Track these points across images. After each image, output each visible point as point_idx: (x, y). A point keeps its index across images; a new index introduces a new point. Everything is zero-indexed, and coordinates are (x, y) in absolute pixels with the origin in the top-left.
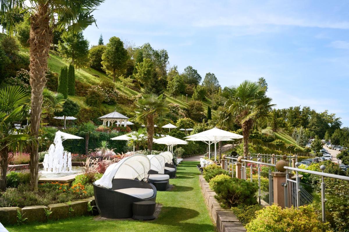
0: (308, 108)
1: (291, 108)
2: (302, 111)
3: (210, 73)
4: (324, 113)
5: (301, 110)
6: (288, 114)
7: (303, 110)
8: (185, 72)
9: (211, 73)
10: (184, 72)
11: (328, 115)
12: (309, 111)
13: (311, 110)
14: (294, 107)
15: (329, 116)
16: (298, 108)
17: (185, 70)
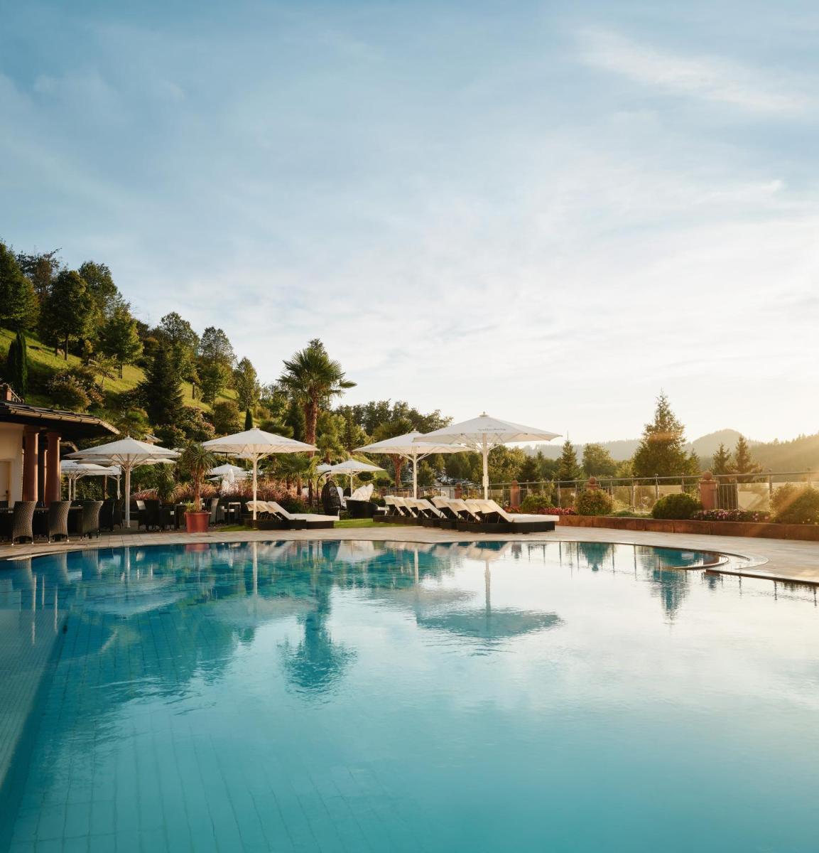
0: (404, 405)
1: (372, 404)
2: (393, 410)
3: (213, 328)
4: (433, 415)
5: (391, 408)
6: (364, 416)
7: (395, 407)
8: (162, 325)
9: (216, 329)
10: (160, 325)
11: (440, 419)
12: (406, 410)
13: (410, 410)
14: (377, 402)
15: (442, 421)
16: (386, 404)
17: (163, 320)
